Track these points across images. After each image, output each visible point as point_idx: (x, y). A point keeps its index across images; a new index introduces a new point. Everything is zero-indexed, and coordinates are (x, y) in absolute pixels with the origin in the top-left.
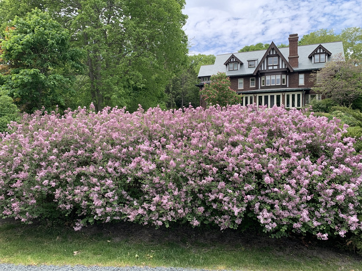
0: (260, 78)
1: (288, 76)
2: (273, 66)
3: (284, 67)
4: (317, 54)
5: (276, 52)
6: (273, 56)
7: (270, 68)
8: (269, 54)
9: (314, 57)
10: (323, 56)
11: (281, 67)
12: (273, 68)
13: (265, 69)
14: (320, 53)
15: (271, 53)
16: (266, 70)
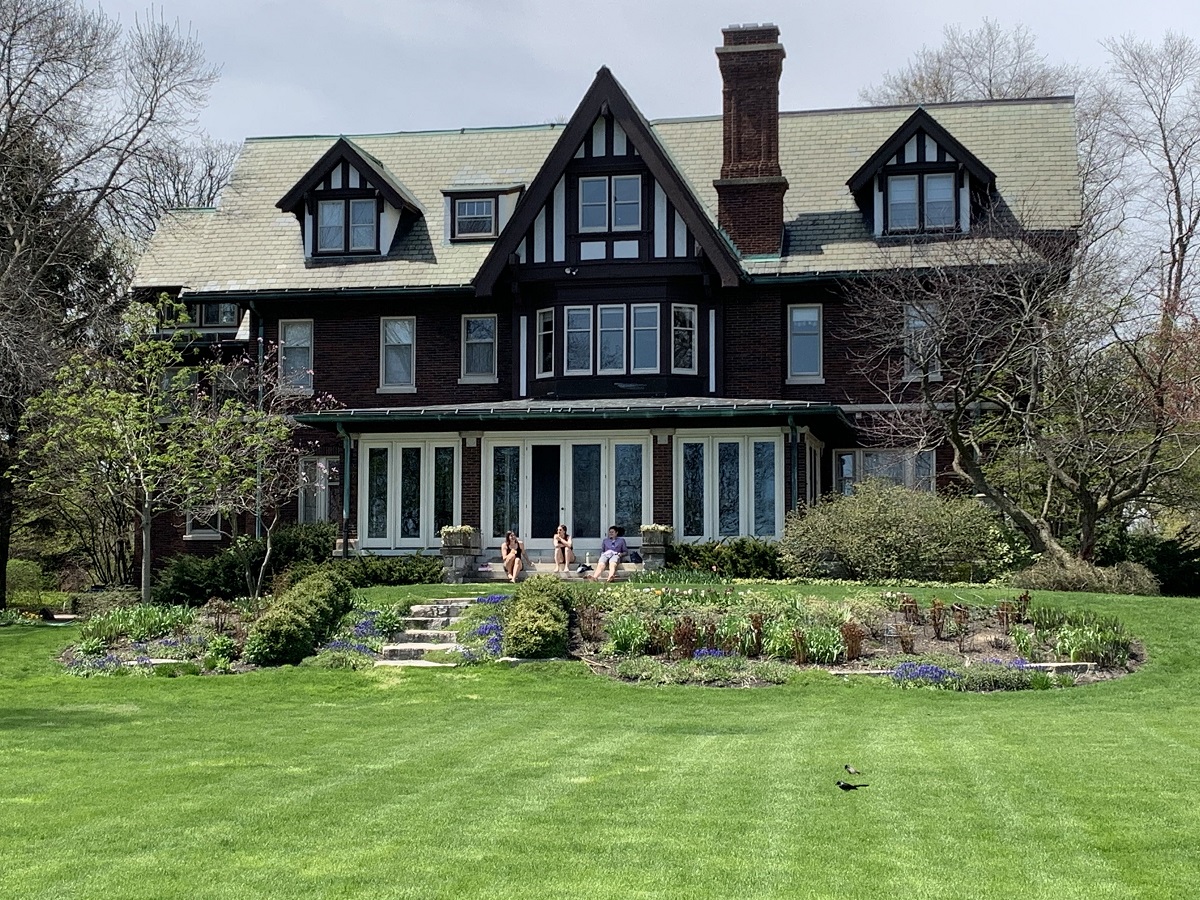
0: (524, 320)
1: (712, 313)
2: (610, 238)
3: (681, 251)
4: (903, 170)
5: (630, 146)
6: (610, 166)
7: (592, 251)
8: (581, 154)
9: (884, 189)
10: (940, 189)
11: (660, 251)
12: (610, 250)
13: (559, 255)
14: (921, 169)
15: (599, 150)
16: (562, 265)
